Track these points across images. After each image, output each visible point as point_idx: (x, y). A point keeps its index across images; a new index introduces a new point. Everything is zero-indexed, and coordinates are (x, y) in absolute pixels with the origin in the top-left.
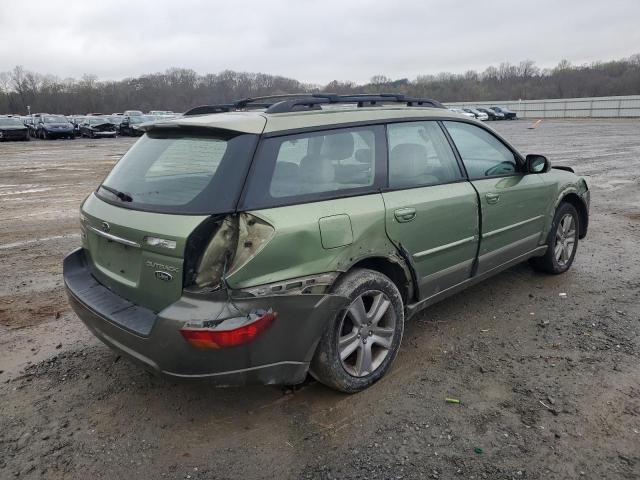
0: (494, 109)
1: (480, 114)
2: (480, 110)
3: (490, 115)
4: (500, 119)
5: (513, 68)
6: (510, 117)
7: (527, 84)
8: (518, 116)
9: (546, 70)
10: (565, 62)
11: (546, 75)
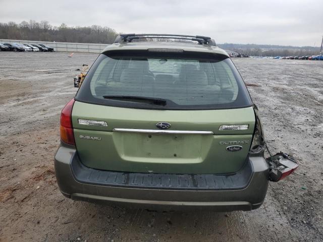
0: (41, 45)
1: (34, 47)
2: (33, 45)
3: (40, 48)
4: (46, 51)
5: (37, 24)
6: (51, 50)
7: (48, 33)
8: (55, 50)
9: (55, 27)
10: (64, 24)
11: (55, 30)
